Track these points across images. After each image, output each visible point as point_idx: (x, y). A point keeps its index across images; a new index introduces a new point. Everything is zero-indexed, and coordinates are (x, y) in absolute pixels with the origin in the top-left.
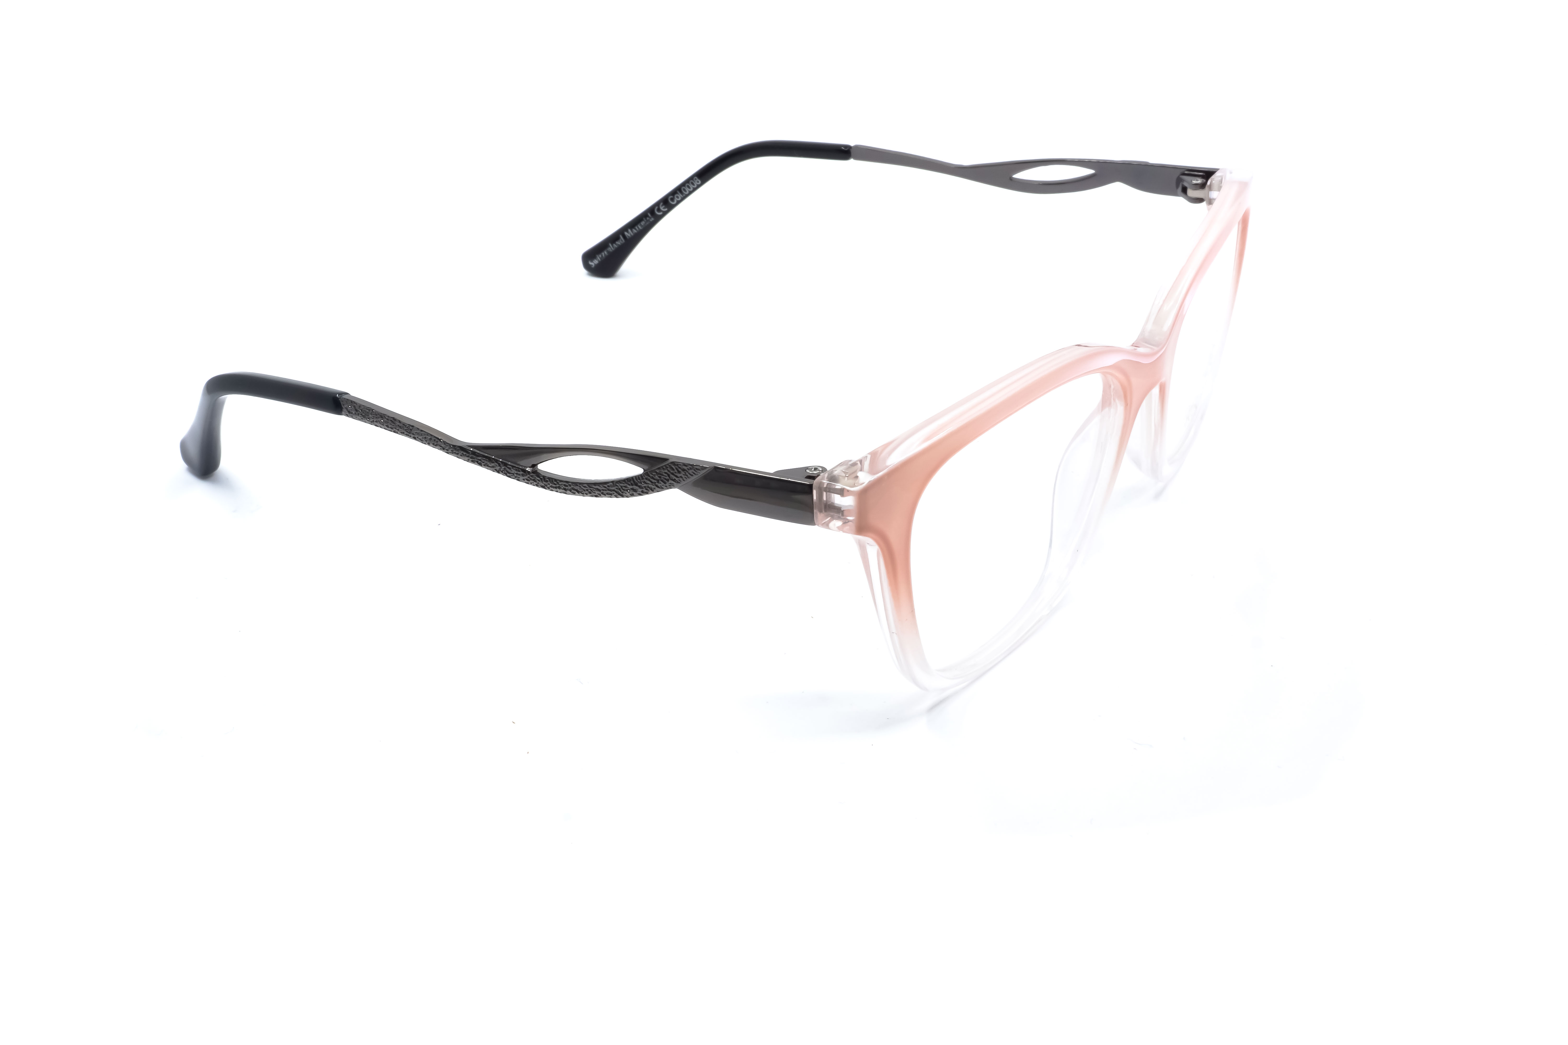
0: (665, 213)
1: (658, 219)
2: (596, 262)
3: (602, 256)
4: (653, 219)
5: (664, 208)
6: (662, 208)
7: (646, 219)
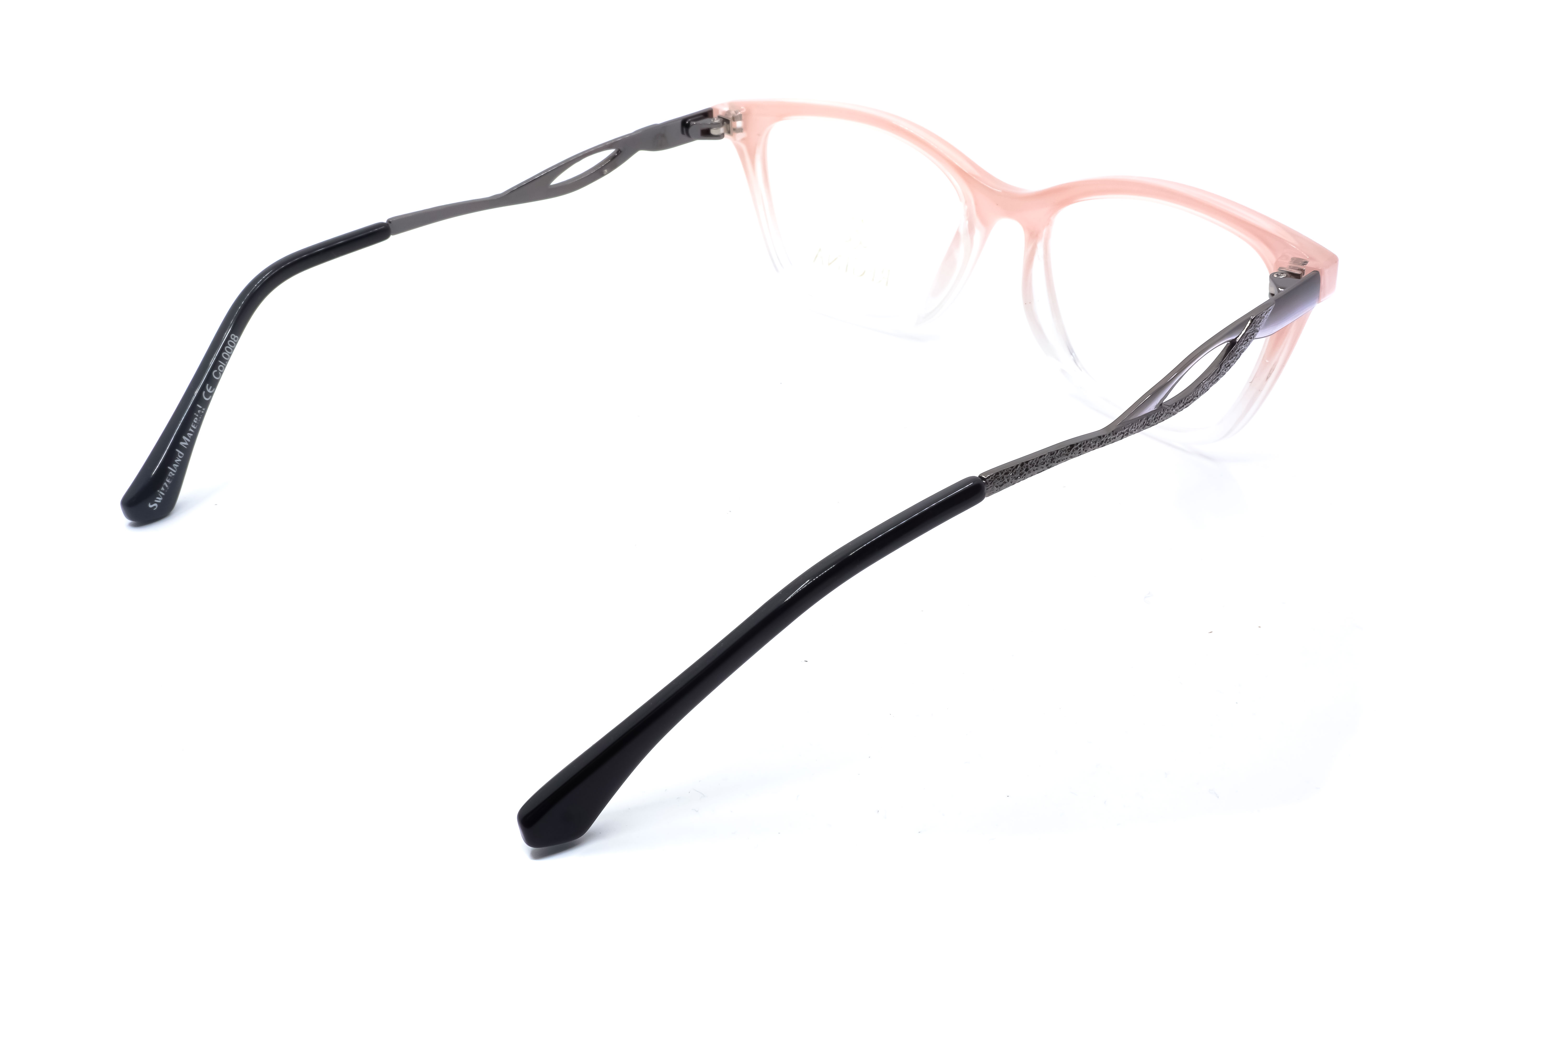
0: (212, 394)
1: (206, 404)
2: (159, 500)
3: (165, 487)
4: (204, 409)
5: (211, 390)
6: (209, 391)
7: (197, 413)
